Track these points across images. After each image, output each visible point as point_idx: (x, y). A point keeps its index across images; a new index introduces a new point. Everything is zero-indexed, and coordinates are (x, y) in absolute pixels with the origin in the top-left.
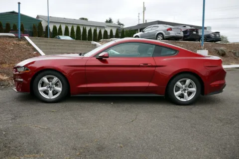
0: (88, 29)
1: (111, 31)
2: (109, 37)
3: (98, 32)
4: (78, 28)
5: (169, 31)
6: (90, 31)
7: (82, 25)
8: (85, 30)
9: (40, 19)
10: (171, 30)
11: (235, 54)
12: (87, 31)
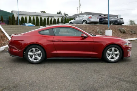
0: (43, 18)
1: (58, 19)
2: (57, 23)
3: (50, 20)
4: (37, 18)
5: (90, 19)
6: (45, 19)
7: (40, 16)
8: (41, 19)
9: (14, 13)
10: (91, 18)
11: (131, 32)
12: (43, 20)
